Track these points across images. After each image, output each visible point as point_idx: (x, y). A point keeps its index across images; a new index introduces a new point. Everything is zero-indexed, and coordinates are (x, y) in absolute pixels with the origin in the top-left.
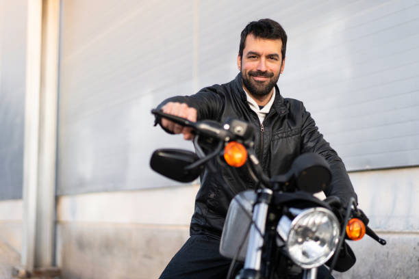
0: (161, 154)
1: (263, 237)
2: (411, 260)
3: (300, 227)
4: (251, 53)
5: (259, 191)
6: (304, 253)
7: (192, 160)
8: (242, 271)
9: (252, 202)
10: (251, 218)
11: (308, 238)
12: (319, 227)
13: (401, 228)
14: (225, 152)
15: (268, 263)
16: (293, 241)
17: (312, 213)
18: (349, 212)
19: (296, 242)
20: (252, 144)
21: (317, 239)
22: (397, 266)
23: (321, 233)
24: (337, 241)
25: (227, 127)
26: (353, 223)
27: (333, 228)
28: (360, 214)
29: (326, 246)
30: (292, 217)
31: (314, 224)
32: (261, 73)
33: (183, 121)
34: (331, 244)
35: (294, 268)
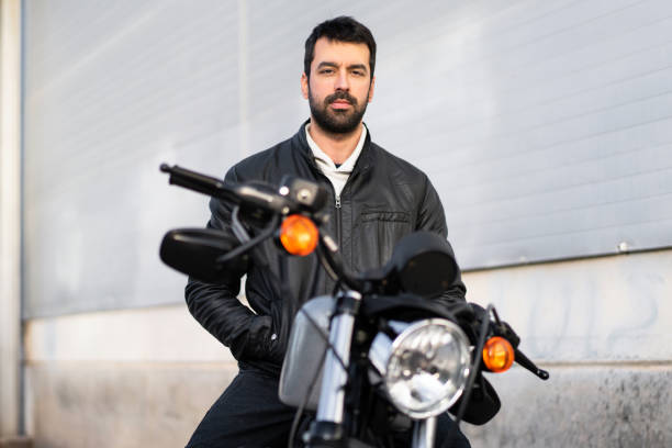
0: (178, 238)
1: (347, 370)
2: (596, 405)
3: (406, 351)
4: (324, 64)
5: (340, 294)
6: (415, 395)
7: (229, 247)
8: (313, 425)
9: (329, 313)
10: (326, 339)
11: (418, 369)
12: (439, 350)
13: (577, 356)
14: (281, 231)
15: (356, 412)
16: (397, 374)
17: (426, 327)
18: (485, 326)
19: (402, 377)
20: (326, 218)
21: (433, 371)
22: (574, 418)
23: (441, 362)
24: (466, 372)
25: (284, 191)
26: (494, 344)
27: (460, 351)
28: (504, 329)
29: (449, 382)
30: (392, 335)
31: (429, 346)
33: (213, 182)
34: (457, 378)
35: (399, 420)
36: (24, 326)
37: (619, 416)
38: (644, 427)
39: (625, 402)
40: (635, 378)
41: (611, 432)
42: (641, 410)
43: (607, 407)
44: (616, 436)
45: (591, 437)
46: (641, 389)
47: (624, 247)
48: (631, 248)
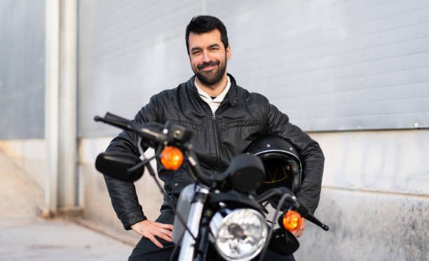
0: (106, 158)
2: (397, 219)
4: (194, 49)
5: (198, 189)
13: (388, 188)
20: (190, 146)
22: (385, 224)
25: (165, 131)
32: (206, 64)
36: (78, 141)
37: (410, 225)
38: (423, 233)
39: (413, 218)
40: (420, 204)
41: (405, 235)
42: (422, 224)
43: (403, 220)
44: (408, 237)
45: (393, 237)
46: (423, 210)
47: (416, 125)
48: (421, 127)
